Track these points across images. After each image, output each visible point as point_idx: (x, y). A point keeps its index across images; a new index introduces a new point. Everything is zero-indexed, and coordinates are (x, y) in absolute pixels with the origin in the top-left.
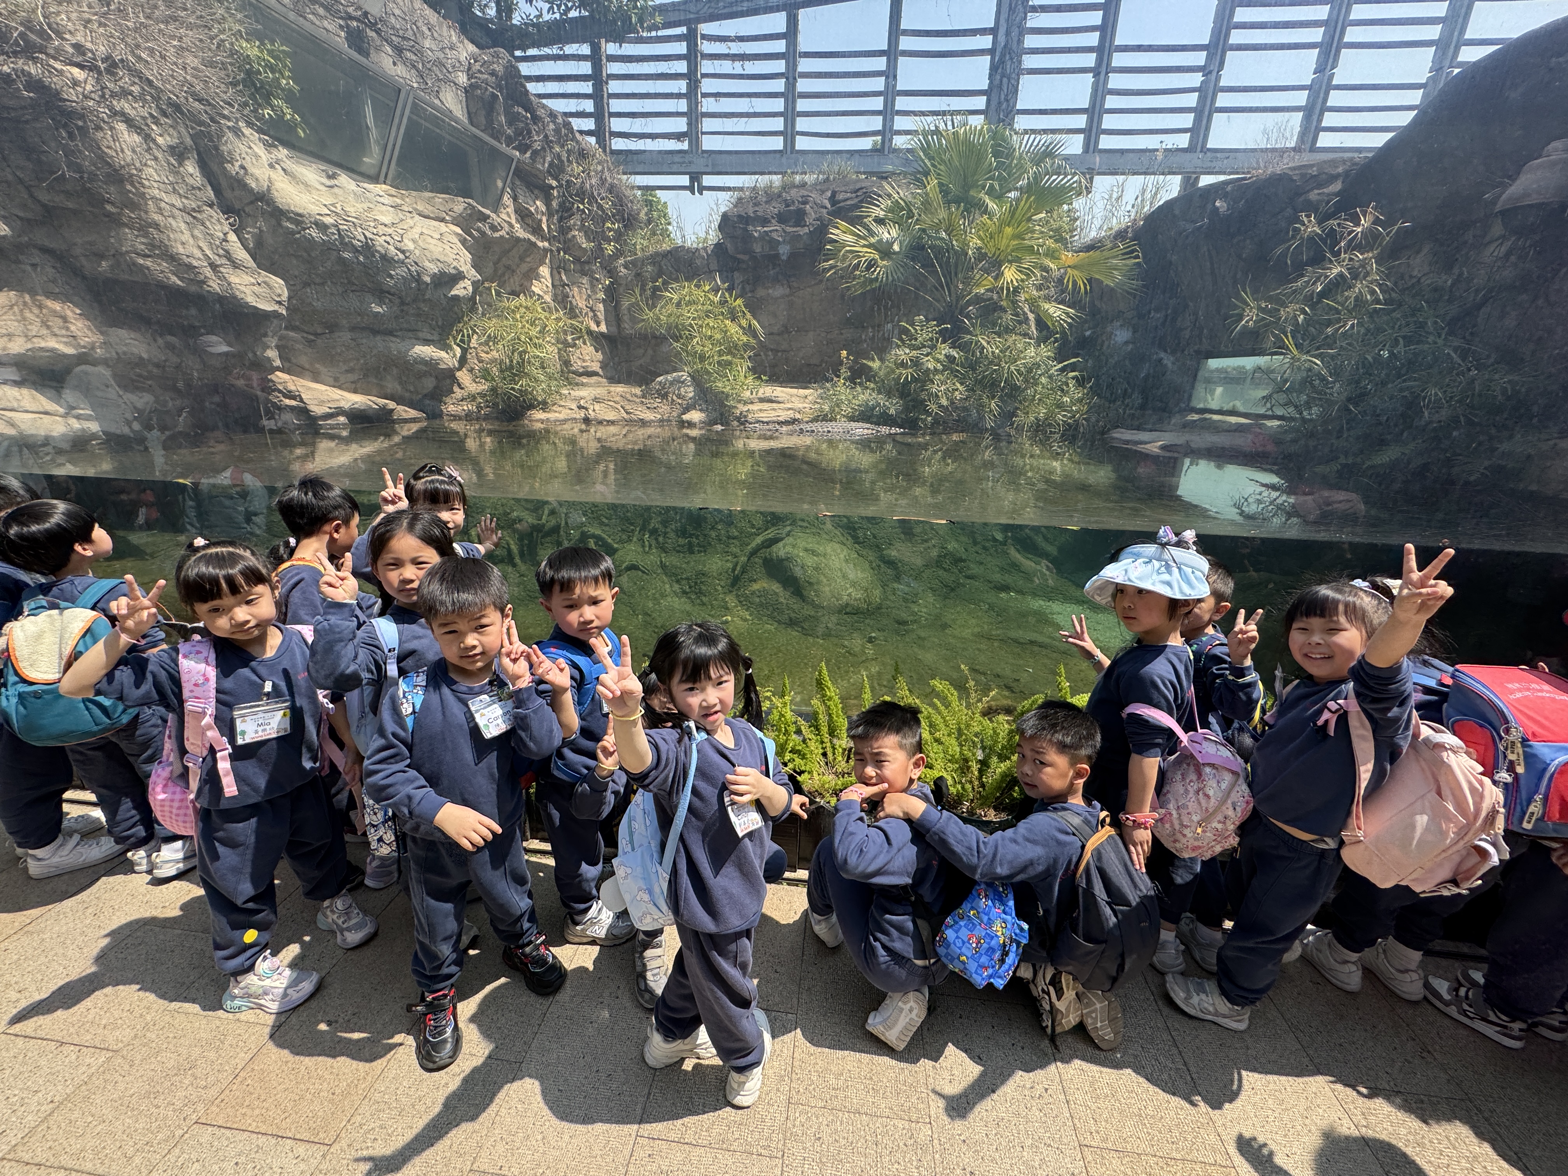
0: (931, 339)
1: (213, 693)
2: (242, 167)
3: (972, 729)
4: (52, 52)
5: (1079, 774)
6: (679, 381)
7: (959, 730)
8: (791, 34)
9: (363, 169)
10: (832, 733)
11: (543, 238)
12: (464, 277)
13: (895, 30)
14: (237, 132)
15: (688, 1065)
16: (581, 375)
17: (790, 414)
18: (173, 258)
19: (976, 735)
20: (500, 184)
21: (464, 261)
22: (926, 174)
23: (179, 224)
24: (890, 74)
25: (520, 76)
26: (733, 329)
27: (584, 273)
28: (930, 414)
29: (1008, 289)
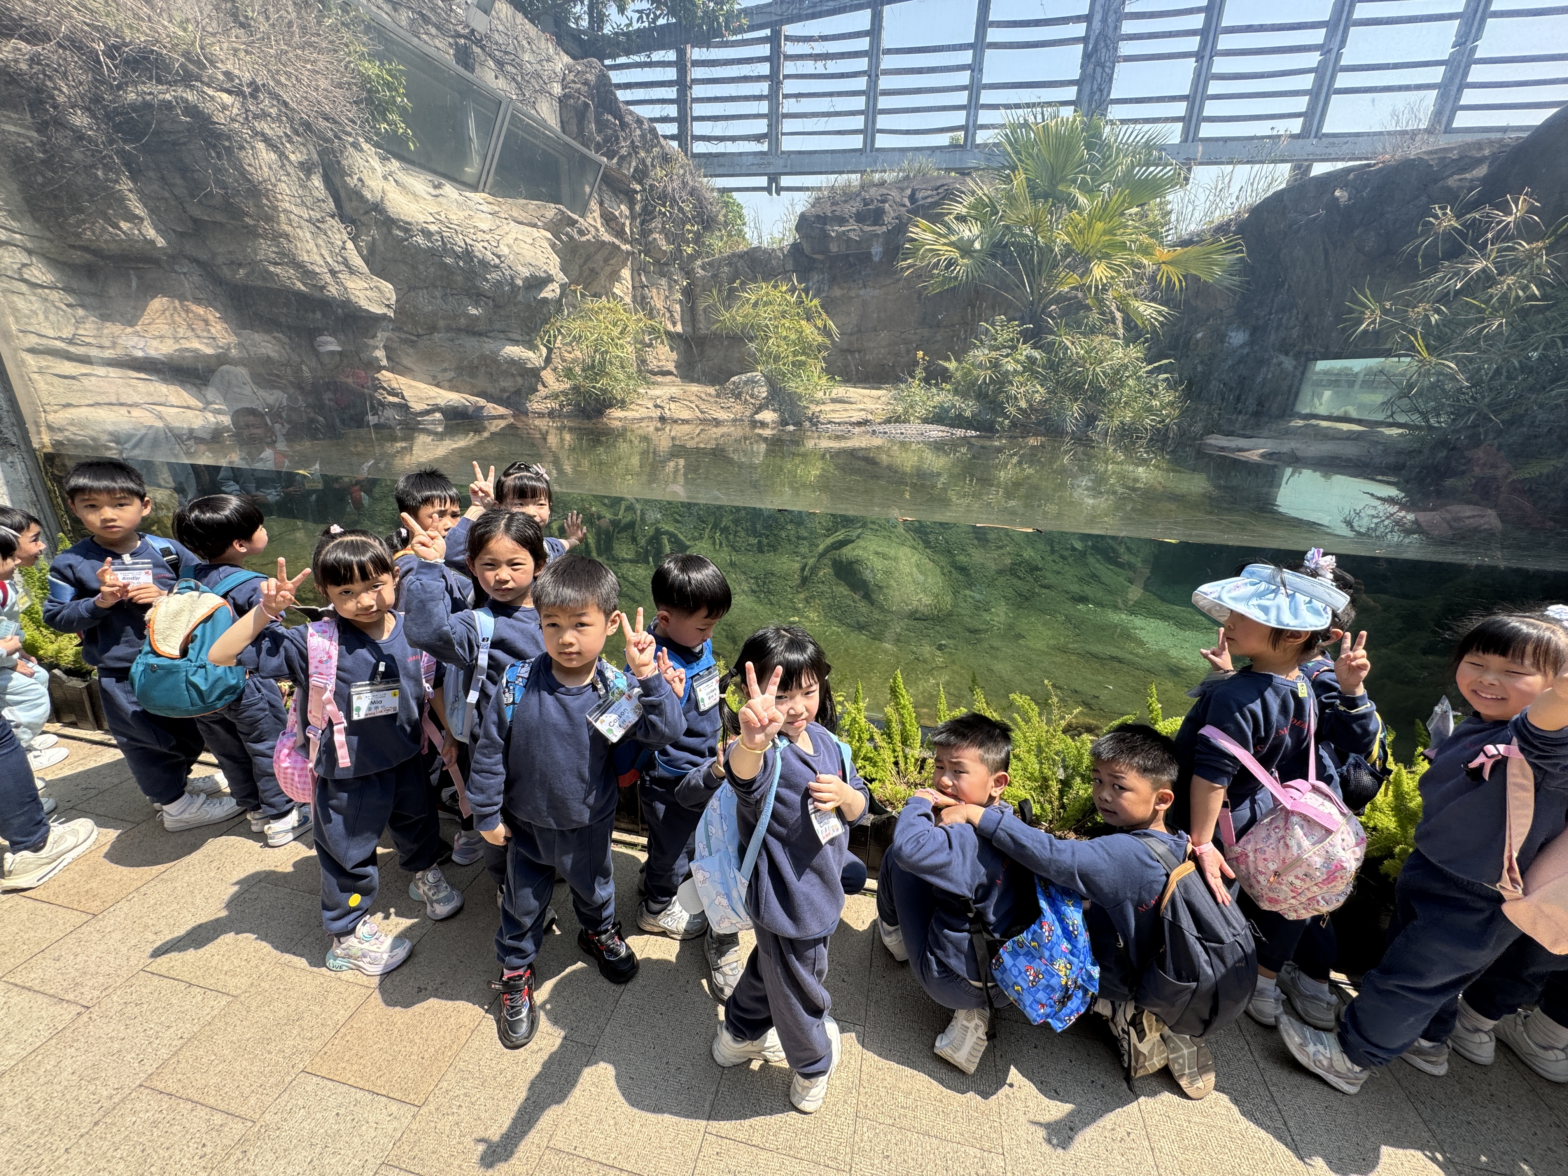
0: (1012, 340)
1: (334, 671)
2: (360, 180)
3: (1053, 747)
4: (206, 80)
5: (1162, 800)
6: (752, 382)
7: (1039, 747)
8: (875, 32)
9: (466, 179)
10: (905, 741)
11: (626, 241)
12: (553, 280)
13: (983, 23)
14: (356, 146)
15: (755, 1065)
16: (655, 374)
17: (862, 415)
18: (299, 266)
19: (1057, 754)
20: (587, 189)
21: (552, 264)
22: (1014, 169)
23: (305, 234)
24: (975, 68)
25: (611, 85)
26: (808, 329)
27: (663, 275)
28: (1008, 417)
29: (1097, 287)
